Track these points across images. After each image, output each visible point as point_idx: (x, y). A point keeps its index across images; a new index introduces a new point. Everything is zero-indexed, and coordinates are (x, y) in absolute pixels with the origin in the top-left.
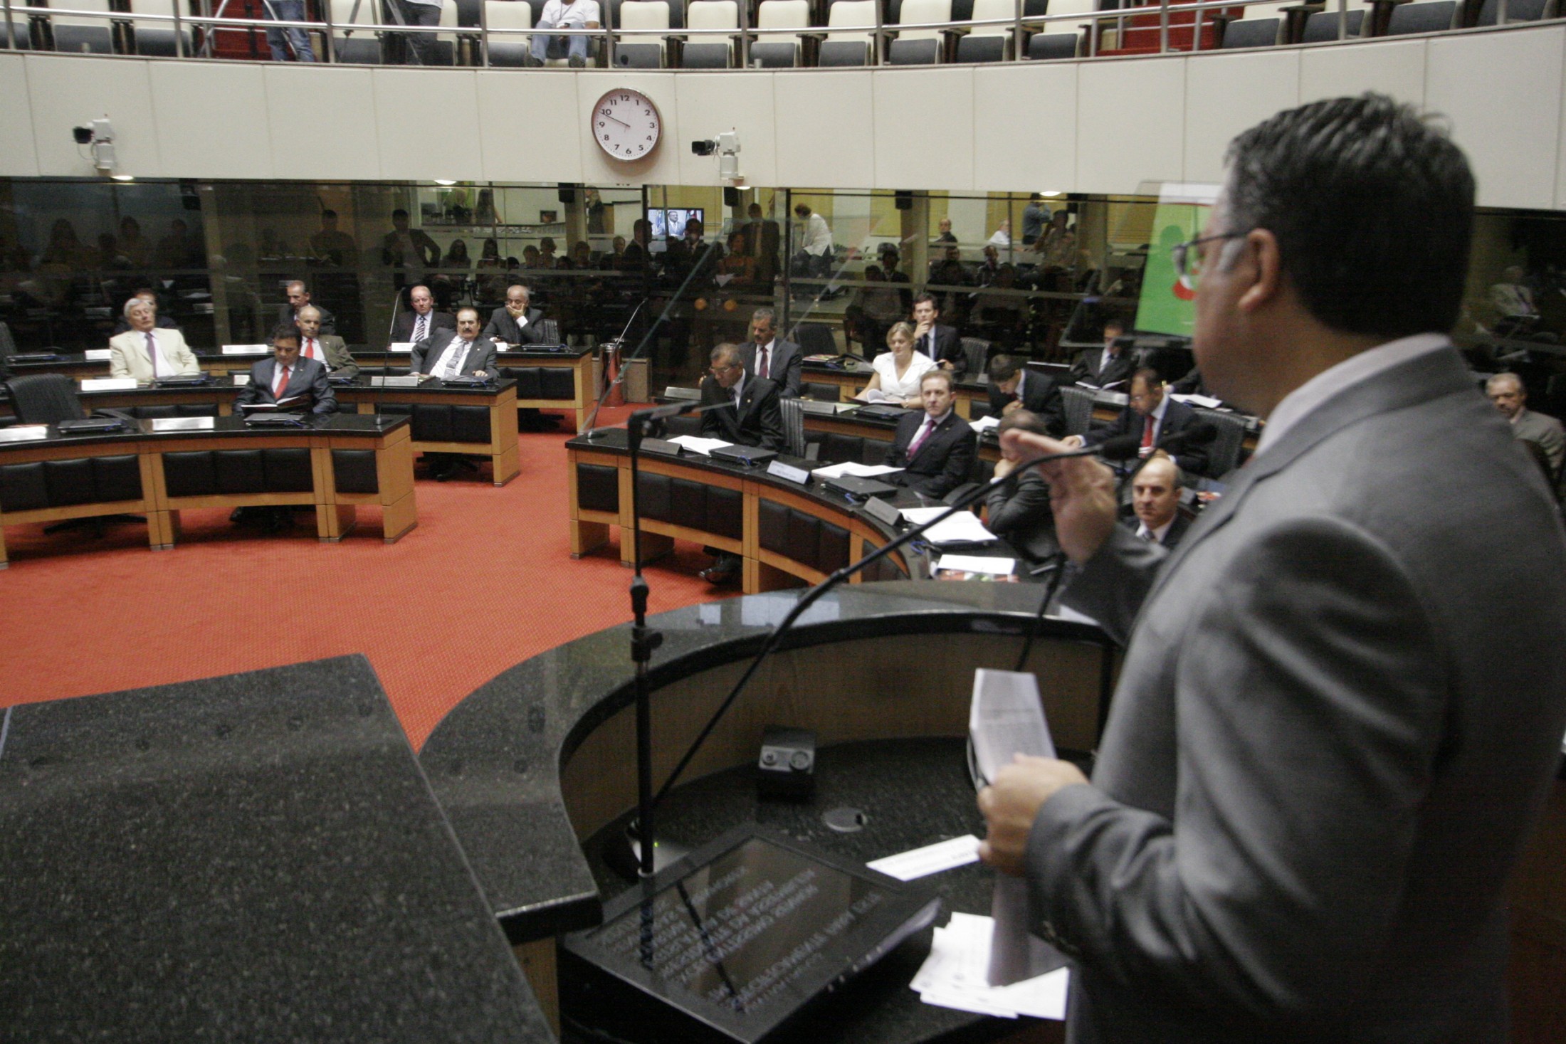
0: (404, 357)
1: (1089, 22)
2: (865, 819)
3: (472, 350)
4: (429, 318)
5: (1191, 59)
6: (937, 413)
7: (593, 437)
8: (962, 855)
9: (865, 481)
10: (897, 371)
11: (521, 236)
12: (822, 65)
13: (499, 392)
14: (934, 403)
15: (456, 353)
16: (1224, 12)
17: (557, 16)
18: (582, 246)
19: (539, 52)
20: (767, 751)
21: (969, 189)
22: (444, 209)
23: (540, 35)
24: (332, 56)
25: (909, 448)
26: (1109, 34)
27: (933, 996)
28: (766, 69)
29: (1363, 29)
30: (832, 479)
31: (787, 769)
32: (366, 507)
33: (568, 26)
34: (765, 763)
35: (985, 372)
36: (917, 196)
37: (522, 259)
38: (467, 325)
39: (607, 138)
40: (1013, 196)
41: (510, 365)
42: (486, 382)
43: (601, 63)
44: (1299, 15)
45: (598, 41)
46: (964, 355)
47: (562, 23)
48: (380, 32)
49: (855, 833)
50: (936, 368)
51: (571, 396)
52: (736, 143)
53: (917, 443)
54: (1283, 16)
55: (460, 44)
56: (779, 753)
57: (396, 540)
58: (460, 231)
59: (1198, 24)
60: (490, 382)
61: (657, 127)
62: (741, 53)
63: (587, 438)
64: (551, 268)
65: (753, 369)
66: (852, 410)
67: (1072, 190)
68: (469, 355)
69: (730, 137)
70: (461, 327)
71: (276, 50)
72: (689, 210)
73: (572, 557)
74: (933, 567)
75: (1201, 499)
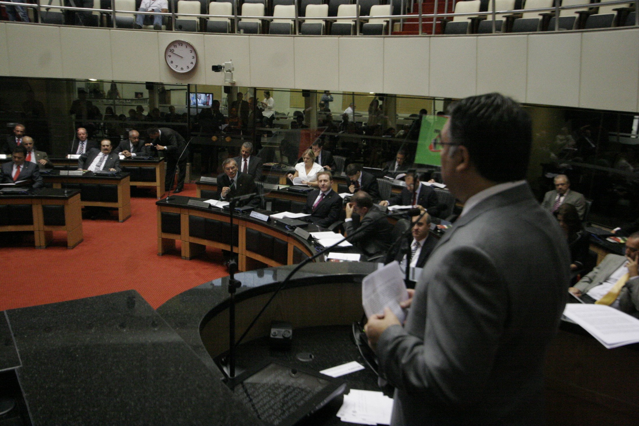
0: (75, 161)
1: (388, 19)
2: (313, 356)
3: (108, 159)
4: (85, 143)
5: (432, 38)
6: (326, 189)
7: (168, 200)
8: (352, 369)
9: (293, 220)
10: (306, 171)
11: (127, 104)
12: (270, 34)
13: (122, 179)
14: (323, 185)
15: (100, 160)
16: (445, 18)
17: (148, 5)
18: (157, 110)
19: (140, 22)
20: (273, 331)
21: (337, 90)
22: (88, 91)
23: (141, 14)
24: (40, 20)
25: (313, 205)
26: (397, 25)
27: (345, 419)
28: (246, 34)
29: (502, 28)
30: (279, 219)
31: (281, 337)
32: (58, 232)
33: (153, 10)
34: (273, 335)
35: (344, 171)
36: (312, 92)
37: (127, 115)
38: (106, 147)
39: (172, 62)
40: (355, 94)
41: (126, 166)
42: (116, 173)
43: (169, 28)
44: (476, 21)
45: (167, 18)
46: (335, 163)
47: (150, 9)
48: (63, 10)
49: (310, 362)
50: (323, 170)
51: (155, 181)
52: (232, 67)
53: (317, 203)
54: (469, 21)
55: (102, 16)
56: (278, 331)
57: (73, 247)
58: (97, 101)
59: (434, 22)
60: (118, 173)
61: (195, 58)
62: (234, 26)
63: (166, 200)
64: (142, 121)
65: (240, 169)
66: (286, 188)
67: (381, 92)
68: (107, 161)
69: (229, 64)
70: (103, 148)
71: (10, 16)
72: (206, 94)
73: (158, 255)
74: (326, 258)
75: (439, 228)
